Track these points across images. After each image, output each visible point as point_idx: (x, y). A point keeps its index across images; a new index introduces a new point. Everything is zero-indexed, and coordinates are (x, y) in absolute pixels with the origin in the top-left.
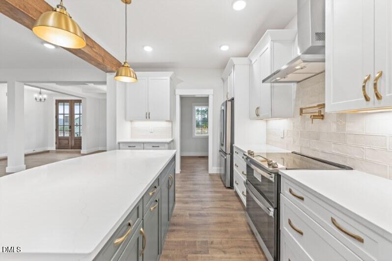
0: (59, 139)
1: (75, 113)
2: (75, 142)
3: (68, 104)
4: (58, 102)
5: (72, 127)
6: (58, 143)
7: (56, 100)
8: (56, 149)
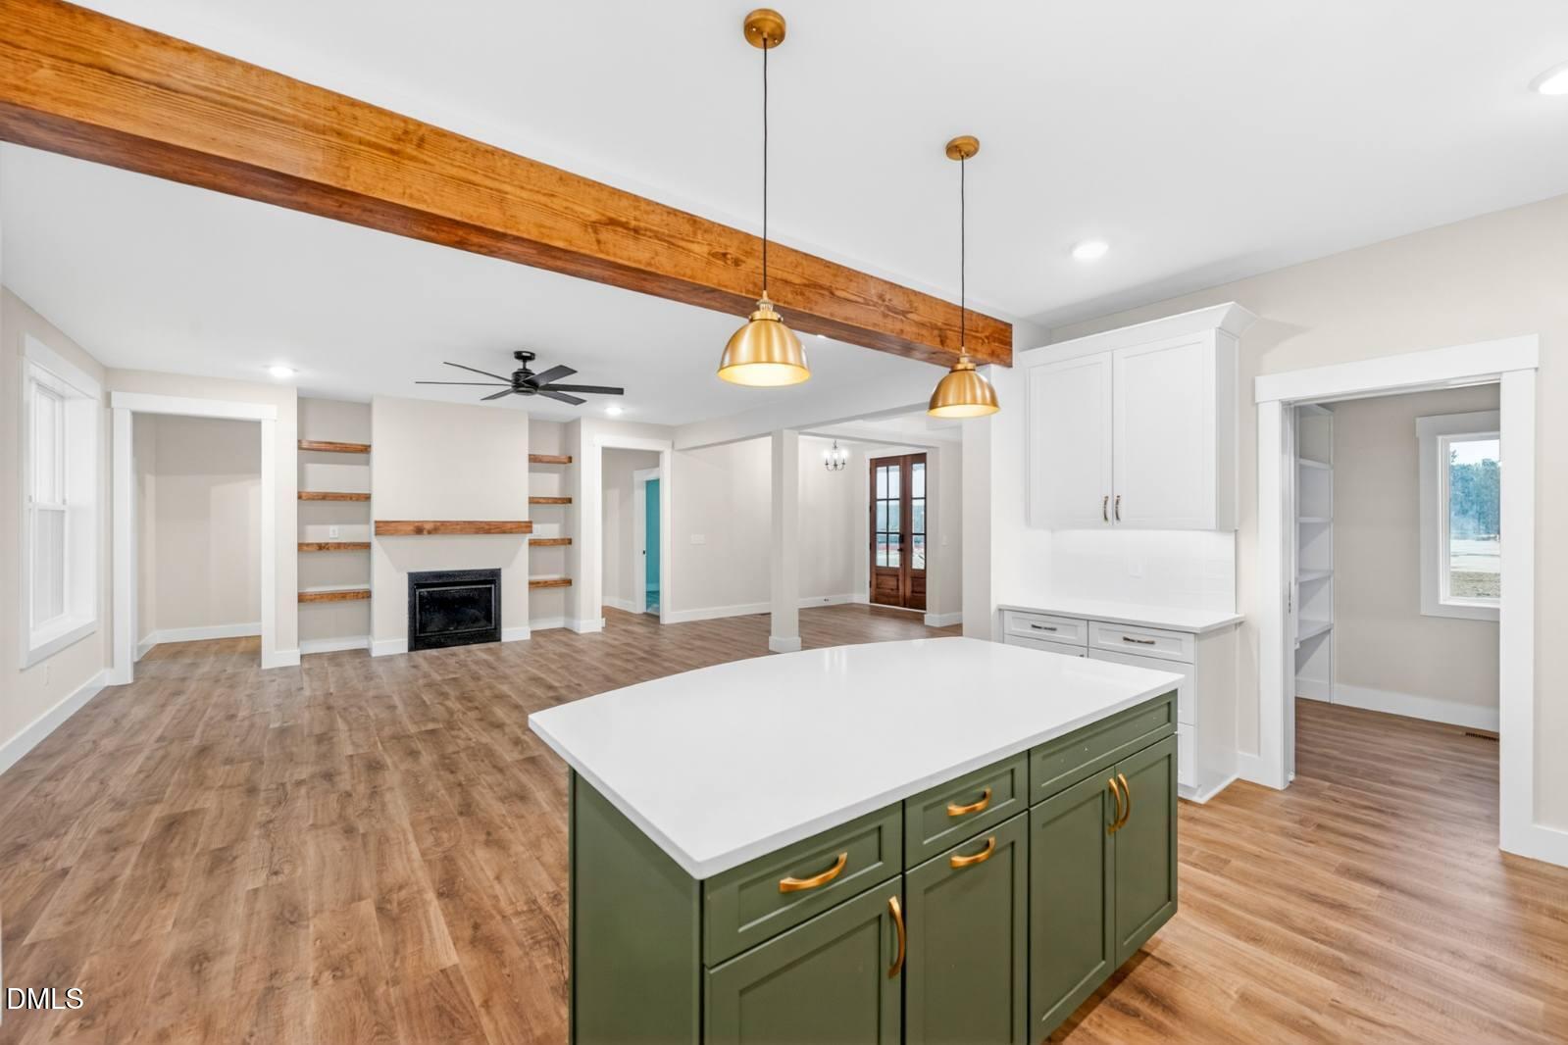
0: (878, 573)
1: (914, 495)
2: (913, 585)
3: (898, 467)
4: (876, 463)
5: (907, 539)
6: (874, 583)
7: (871, 460)
8: (871, 601)
